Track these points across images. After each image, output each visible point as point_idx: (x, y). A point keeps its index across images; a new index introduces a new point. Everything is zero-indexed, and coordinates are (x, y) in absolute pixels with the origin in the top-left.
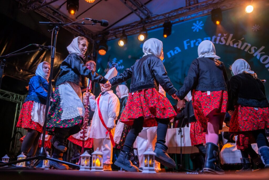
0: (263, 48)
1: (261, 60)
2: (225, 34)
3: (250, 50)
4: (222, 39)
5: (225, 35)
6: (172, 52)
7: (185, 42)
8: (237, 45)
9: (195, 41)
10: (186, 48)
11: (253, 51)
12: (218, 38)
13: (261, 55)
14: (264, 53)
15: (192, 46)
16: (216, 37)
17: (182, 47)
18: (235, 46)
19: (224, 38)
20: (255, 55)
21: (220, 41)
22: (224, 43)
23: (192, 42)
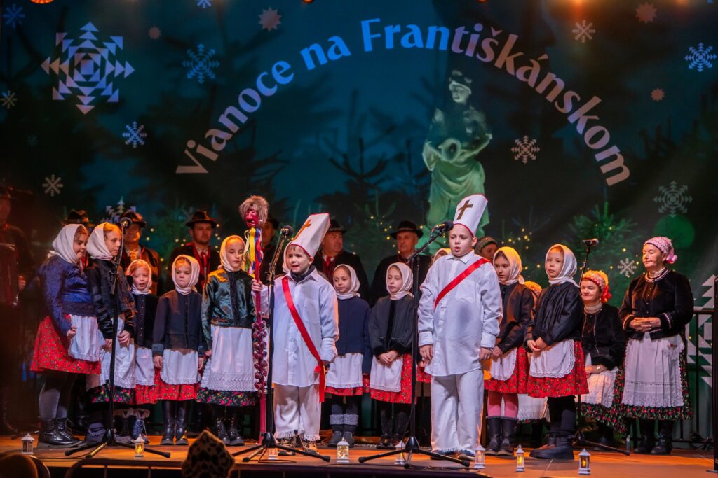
0: (596, 101)
1: (587, 139)
2: (496, 30)
3: (560, 99)
4: (486, 44)
5: (495, 33)
6: (317, 48)
7: (365, 25)
8: (527, 74)
9: (398, 29)
10: (368, 47)
11: (568, 107)
12: (474, 39)
13: (590, 124)
14: (596, 118)
15: (390, 44)
16: (467, 33)
17: (354, 40)
18: (520, 75)
19: (492, 44)
20: (572, 119)
21: (479, 49)
22: (489, 58)
23: (390, 31)
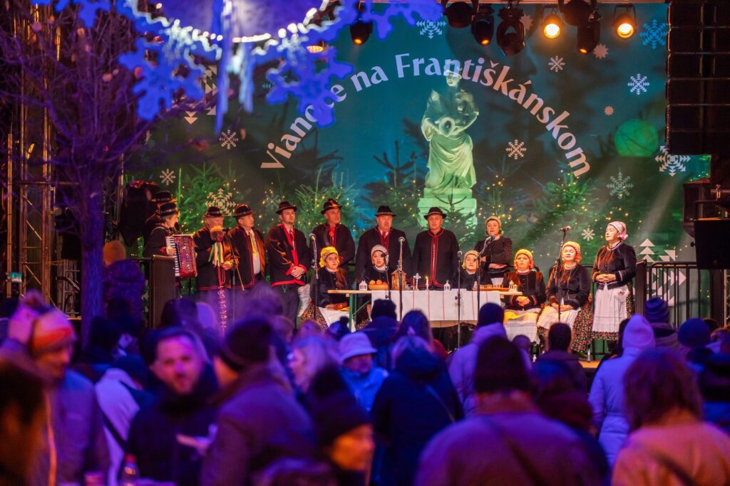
0: (565, 114)
1: (560, 142)
2: (494, 63)
3: (540, 112)
4: (487, 73)
5: (493, 65)
6: (363, 75)
7: (398, 58)
8: (517, 95)
9: (422, 61)
10: (401, 74)
11: (546, 118)
12: (478, 69)
13: (562, 131)
14: (566, 127)
15: (417, 73)
16: (473, 64)
17: (391, 71)
18: (512, 95)
19: (491, 73)
20: (549, 127)
21: (482, 77)
22: (489, 83)
23: (417, 63)
